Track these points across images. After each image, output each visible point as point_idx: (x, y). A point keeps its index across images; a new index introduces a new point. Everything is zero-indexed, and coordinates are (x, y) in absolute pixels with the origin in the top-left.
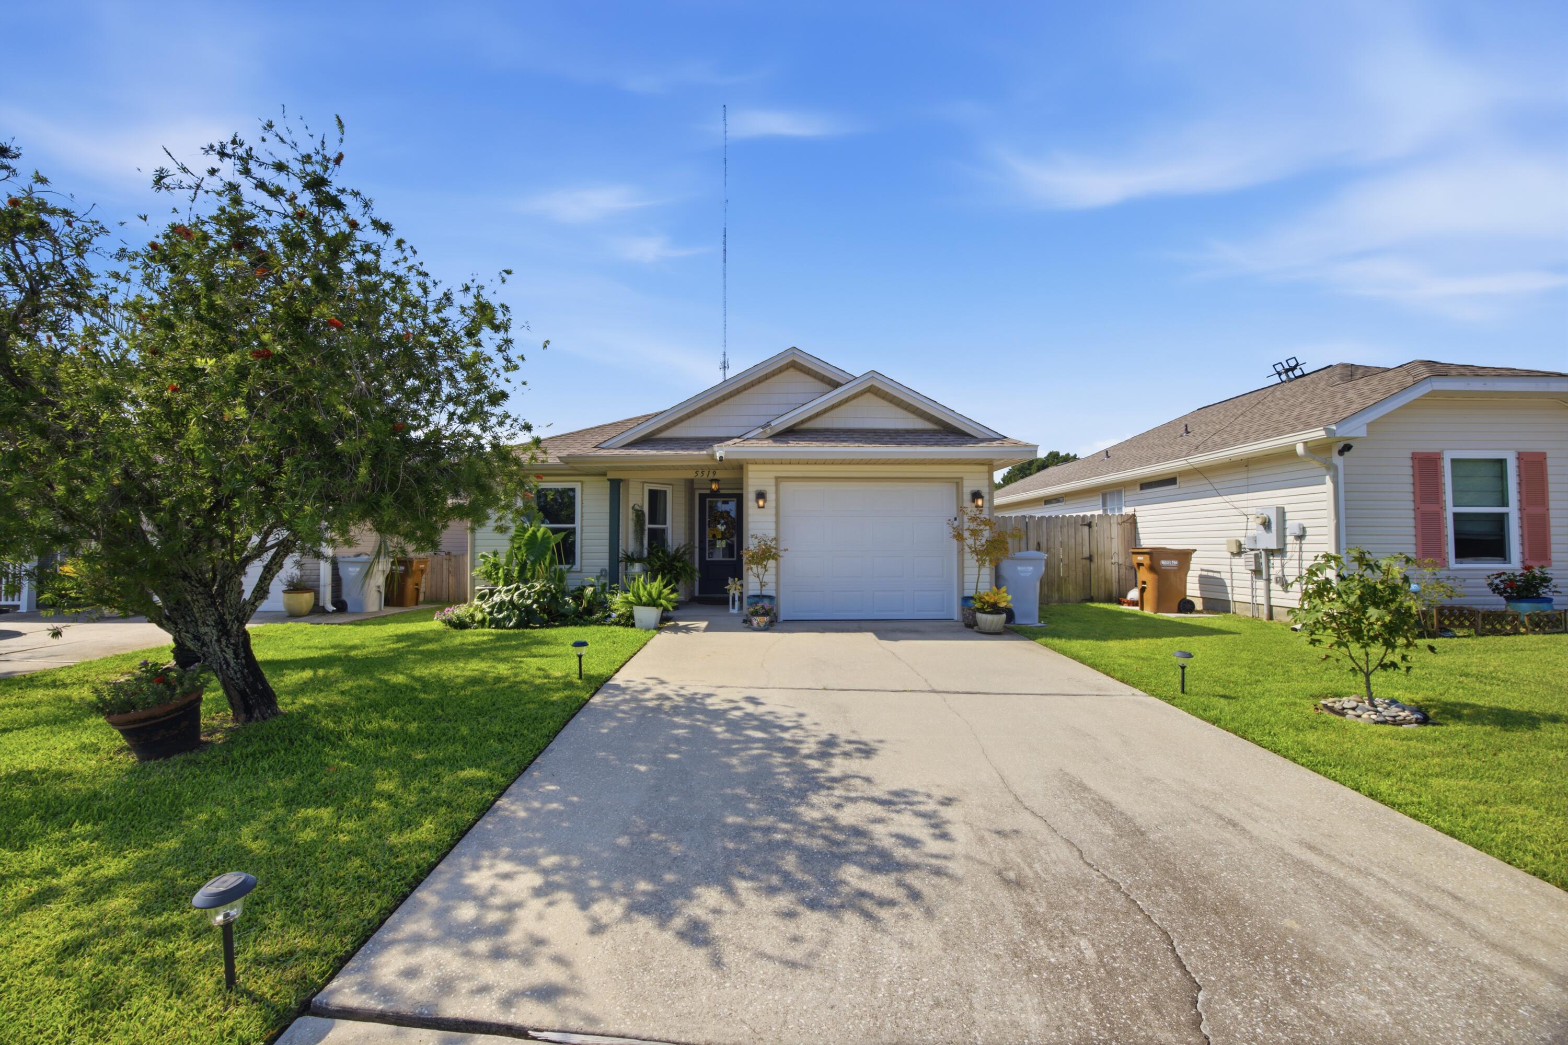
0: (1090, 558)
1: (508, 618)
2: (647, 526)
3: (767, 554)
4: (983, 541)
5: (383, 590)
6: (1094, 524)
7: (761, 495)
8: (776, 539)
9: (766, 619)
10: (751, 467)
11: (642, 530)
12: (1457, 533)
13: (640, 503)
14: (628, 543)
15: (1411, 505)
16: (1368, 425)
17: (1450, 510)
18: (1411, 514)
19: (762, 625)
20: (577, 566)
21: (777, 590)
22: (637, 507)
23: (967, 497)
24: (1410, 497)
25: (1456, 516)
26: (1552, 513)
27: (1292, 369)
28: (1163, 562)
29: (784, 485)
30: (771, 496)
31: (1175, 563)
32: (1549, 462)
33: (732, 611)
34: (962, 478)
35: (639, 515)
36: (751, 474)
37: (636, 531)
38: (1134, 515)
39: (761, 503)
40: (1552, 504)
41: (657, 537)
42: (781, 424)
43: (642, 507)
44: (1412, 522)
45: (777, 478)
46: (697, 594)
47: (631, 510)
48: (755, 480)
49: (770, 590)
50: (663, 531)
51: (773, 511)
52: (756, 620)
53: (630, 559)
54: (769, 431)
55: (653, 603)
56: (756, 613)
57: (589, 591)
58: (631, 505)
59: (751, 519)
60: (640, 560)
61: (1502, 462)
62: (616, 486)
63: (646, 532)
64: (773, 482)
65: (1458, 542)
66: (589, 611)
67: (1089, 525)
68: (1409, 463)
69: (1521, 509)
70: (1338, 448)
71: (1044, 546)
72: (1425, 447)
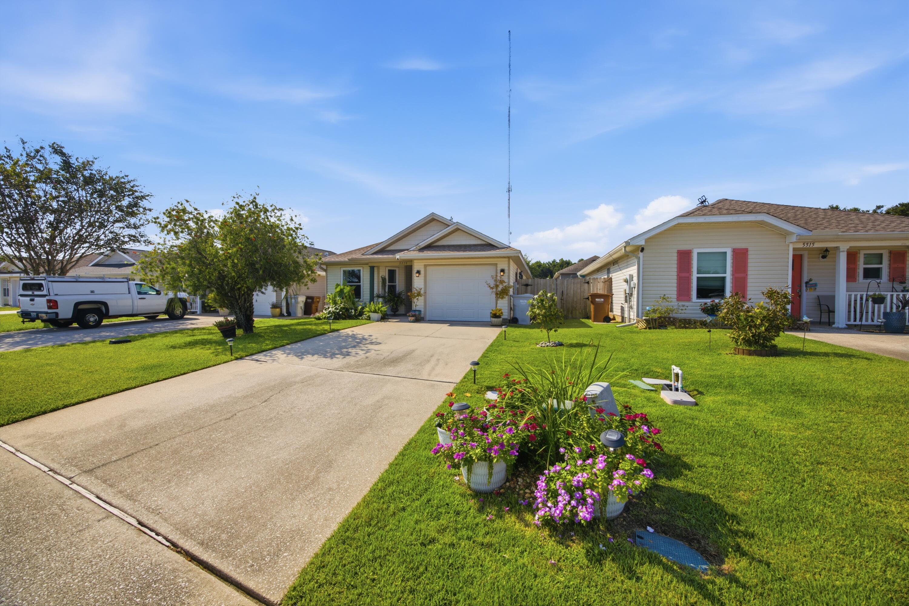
1: (331, 316)
2: (387, 284)
4: (499, 290)
5: (303, 308)
6: (590, 282)
7: (418, 272)
8: (424, 288)
10: (415, 261)
11: (385, 286)
12: (698, 286)
13: (384, 275)
14: (378, 290)
15: (676, 274)
16: (646, 240)
17: (695, 276)
18: (676, 277)
19: (412, 320)
20: (361, 300)
21: (423, 308)
23: (499, 271)
24: (676, 270)
25: (698, 278)
26: (749, 277)
27: (705, 201)
28: (597, 300)
29: (428, 268)
30: (422, 272)
31: (602, 300)
32: (749, 253)
34: (497, 264)
35: (384, 280)
36: (415, 264)
37: (382, 286)
38: (612, 278)
39: (419, 275)
40: (749, 273)
41: (392, 288)
42: (423, 244)
44: (676, 281)
45: (425, 265)
47: (379, 278)
48: (416, 266)
49: (420, 308)
50: (395, 286)
51: (423, 278)
52: (410, 319)
53: (379, 297)
54: (418, 248)
57: (360, 308)
58: (381, 275)
59: (415, 281)
60: (382, 297)
61: (725, 253)
62: (372, 269)
63: (387, 286)
64: (423, 266)
65: (698, 291)
67: (588, 283)
68: (676, 255)
69: (733, 275)
70: (640, 249)
71: (565, 293)
72: (684, 247)
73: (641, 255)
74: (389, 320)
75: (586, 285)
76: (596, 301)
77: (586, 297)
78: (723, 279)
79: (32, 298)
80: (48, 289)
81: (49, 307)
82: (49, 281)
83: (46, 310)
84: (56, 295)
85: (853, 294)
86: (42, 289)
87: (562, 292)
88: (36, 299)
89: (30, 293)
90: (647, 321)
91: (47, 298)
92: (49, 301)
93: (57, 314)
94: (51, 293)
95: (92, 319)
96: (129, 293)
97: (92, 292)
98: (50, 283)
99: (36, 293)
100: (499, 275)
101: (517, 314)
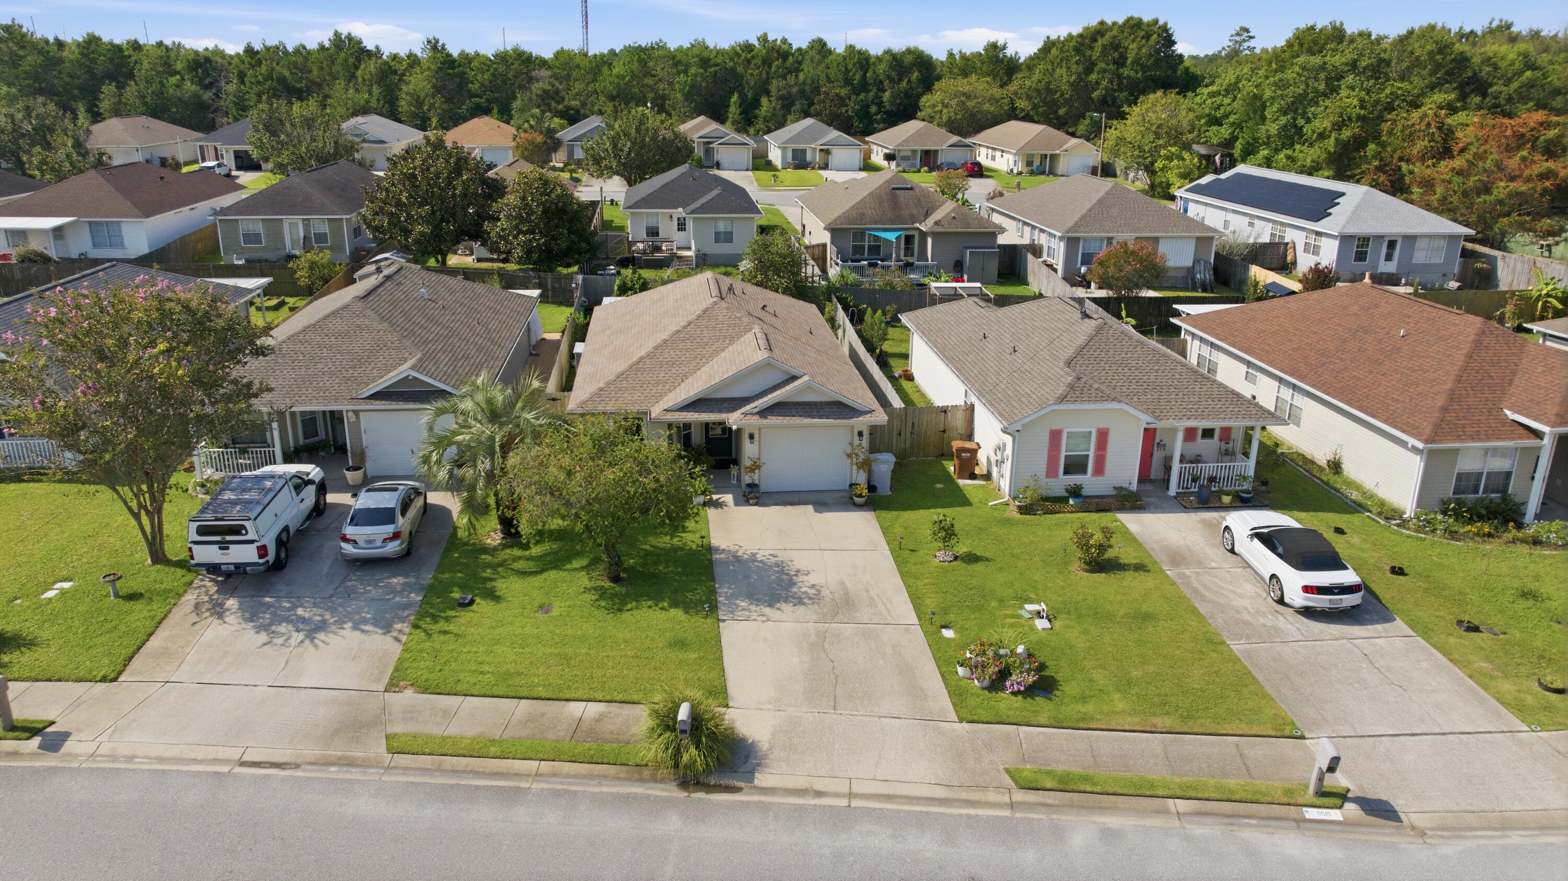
0: (944, 431)
3: (755, 466)
4: (860, 458)
6: (948, 413)
7: (751, 437)
8: (759, 459)
9: (756, 500)
12: (1065, 463)
15: (1046, 452)
16: (1022, 425)
17: (1063, 453)
18: (1046, 456)
19: (754, 502)
21: (760, 480)
23: (856, 435)
24: (1047, 449)
25: (1066, 456)
26: (1107, 454)
28: (963, 454)
29: (765, 432)
30: (756, 436)
31: (969, 455)
32: (1111, 432)
33: (732, 483)
34: (853, 426)
38: (973, 405)
39: (752, 441)
40: (1108, 451)
44: (1046, 459)
45: (760, 427)
48: (748, 434)
49: (757, 482)
51: (758, 445)
55: (702, 494)
56: (752, 498)
61: (1091, 432)
64: (757, 429)
65: (1065, 468)
67: (945, 412)
68: (1048, 434)
69: (1095, 453)
70: (1016, 431)
71: (916, 425)
72: (1056, 427)
73: (1017, 434)
74: (715, 497)
75: (943, 414)
76: (961, 456)
77: (942, 429)
78: (1087, 456)
79: (224, 546)
80: (256, 532)
81: (260, 557)
82: (254, 520)
83: (254, 559)
84: (262, 536)
85: (1184, 466)
86: (244, 532)
87: (913, 423)
88: (231, 546)
89: (218, 538)
90: (1020, 508)
91: (256, 543)
92: (257, 548)
93: (268, 562)
94: (259, 538)
95: (285, 555)
99: (229, 538)
100: (856, 439)
101: (875, 482)
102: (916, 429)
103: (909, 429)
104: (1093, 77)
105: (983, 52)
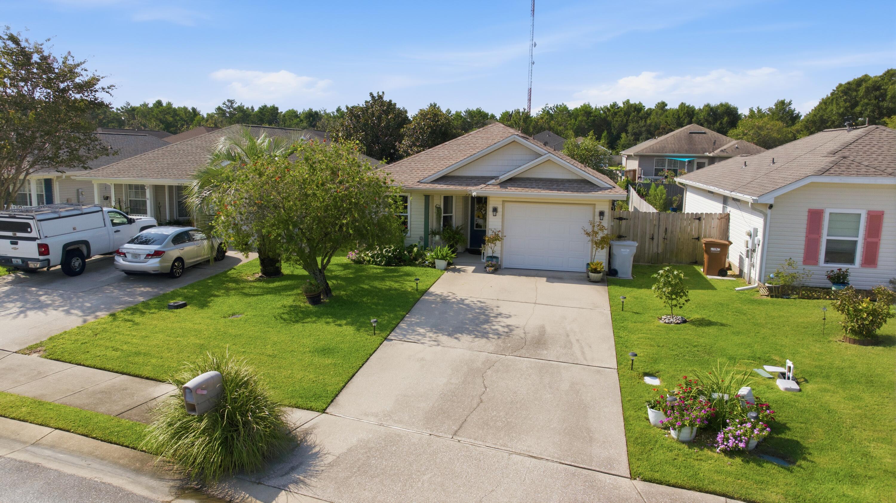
0: (698, 239)
1: (382, 261)
2: (443, 215)
3: (496, 238)
4: (599, 238)
6: (702, 219)
7: (495, 210)
8: (502, 231)
9: (492, 268)
11: (440, 217)
12: (827, 249)
13: (439, 204)
14: (433, 224)
15: (804, 235)
16: (775, 198)
17: (824, 238)
18: (804, 239)
19: (491, 271)
20: (408, 234)
21: (502, 254)
22: (438, 206)
23: (597, 214)
24: (805, 230)
26: (882, 241)
28: (712, 249)
29: (506, 204)
30: (500, 210)
31: (719, 249)
32: (885, 216)
33: (482, 260)
34: (595, 204)
35: (439, 209)
36: (491, 200)
37: (437, 218)
38: (729, 214)
39: (495, 213)
40: (882, 237)
41: (447, 220)
42: (504, 178)
43: (440, 206)
44: (804, 243)
45: (503, 201)
46: (469, 247)
47: (434, 208)
48: (493, 203)
49: (497, 254)
50: (451, 217)
51: (501, 217)
52: (488, 269)
53: (434, 233)
54: (498, 182)
55: (443, 258)
56: (488, 266)
57: (415, 249)
58: (435, 205)
59: (490, 220)
60: (438, 233)
61: (859, 215)
62: (428, 199)
63: (442, 218)
64: (501, 203)
65: (827, 253)
66: (416, 259)
67: (699, 219)
68: (807, 214)
69: (865, 239)
70: (768, 206)
71: (669, 230)
72: (816, 206)
73: (769, 212)
74: (458, 267)
75: (697, 221)
76: (710, 251)
77: (696, 236)
78: (855, 242)
79: (14, 241)
80: (39, 231)
81: (41, 254)
82: (38, 221)
83: (36, 255)
84: (46, 237)
86: (29, 230)
87: (666, 229)
88: (20, 242)
89: (10, 234)
90: (770, 289)
91: (38, 242)
92: (40, 246)
93: (48, 260)
94: (42, 237)
95: (77, 264)
96: (105, 226)
97: (74, 229)
98: (39, 222)
99: (19, 234)
100: (597, 218)
101: (617, 265)
102: (669, 234)
103: (662, 234)
104: (858, 109)
105: (774, 107)
